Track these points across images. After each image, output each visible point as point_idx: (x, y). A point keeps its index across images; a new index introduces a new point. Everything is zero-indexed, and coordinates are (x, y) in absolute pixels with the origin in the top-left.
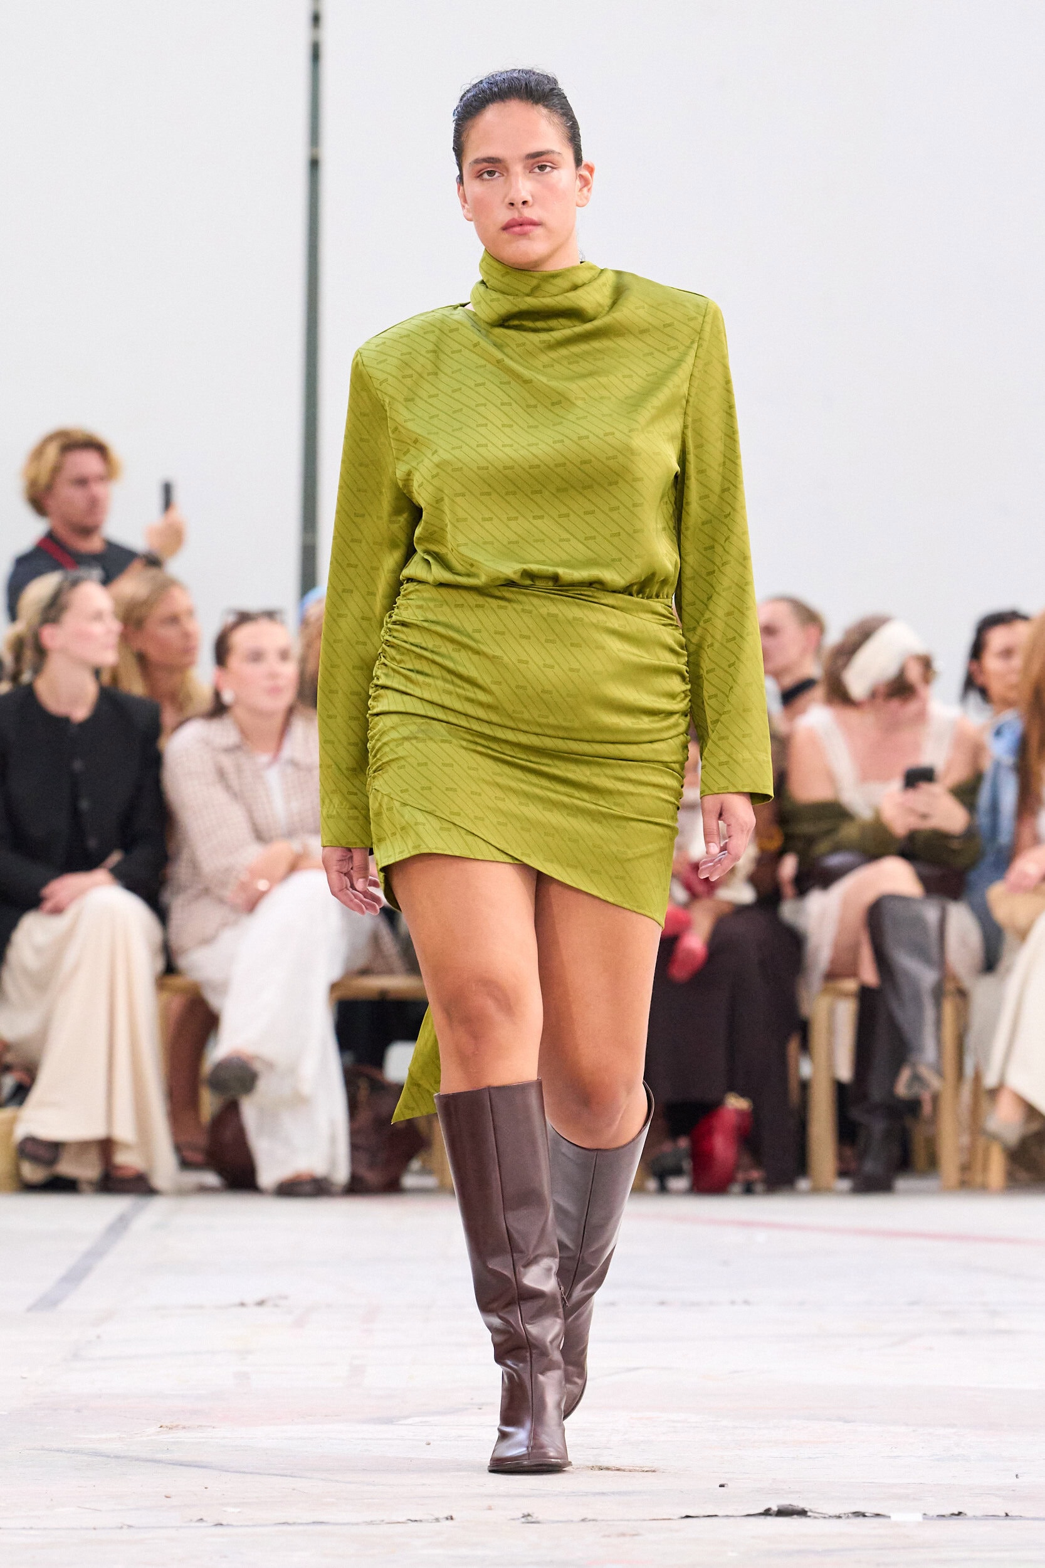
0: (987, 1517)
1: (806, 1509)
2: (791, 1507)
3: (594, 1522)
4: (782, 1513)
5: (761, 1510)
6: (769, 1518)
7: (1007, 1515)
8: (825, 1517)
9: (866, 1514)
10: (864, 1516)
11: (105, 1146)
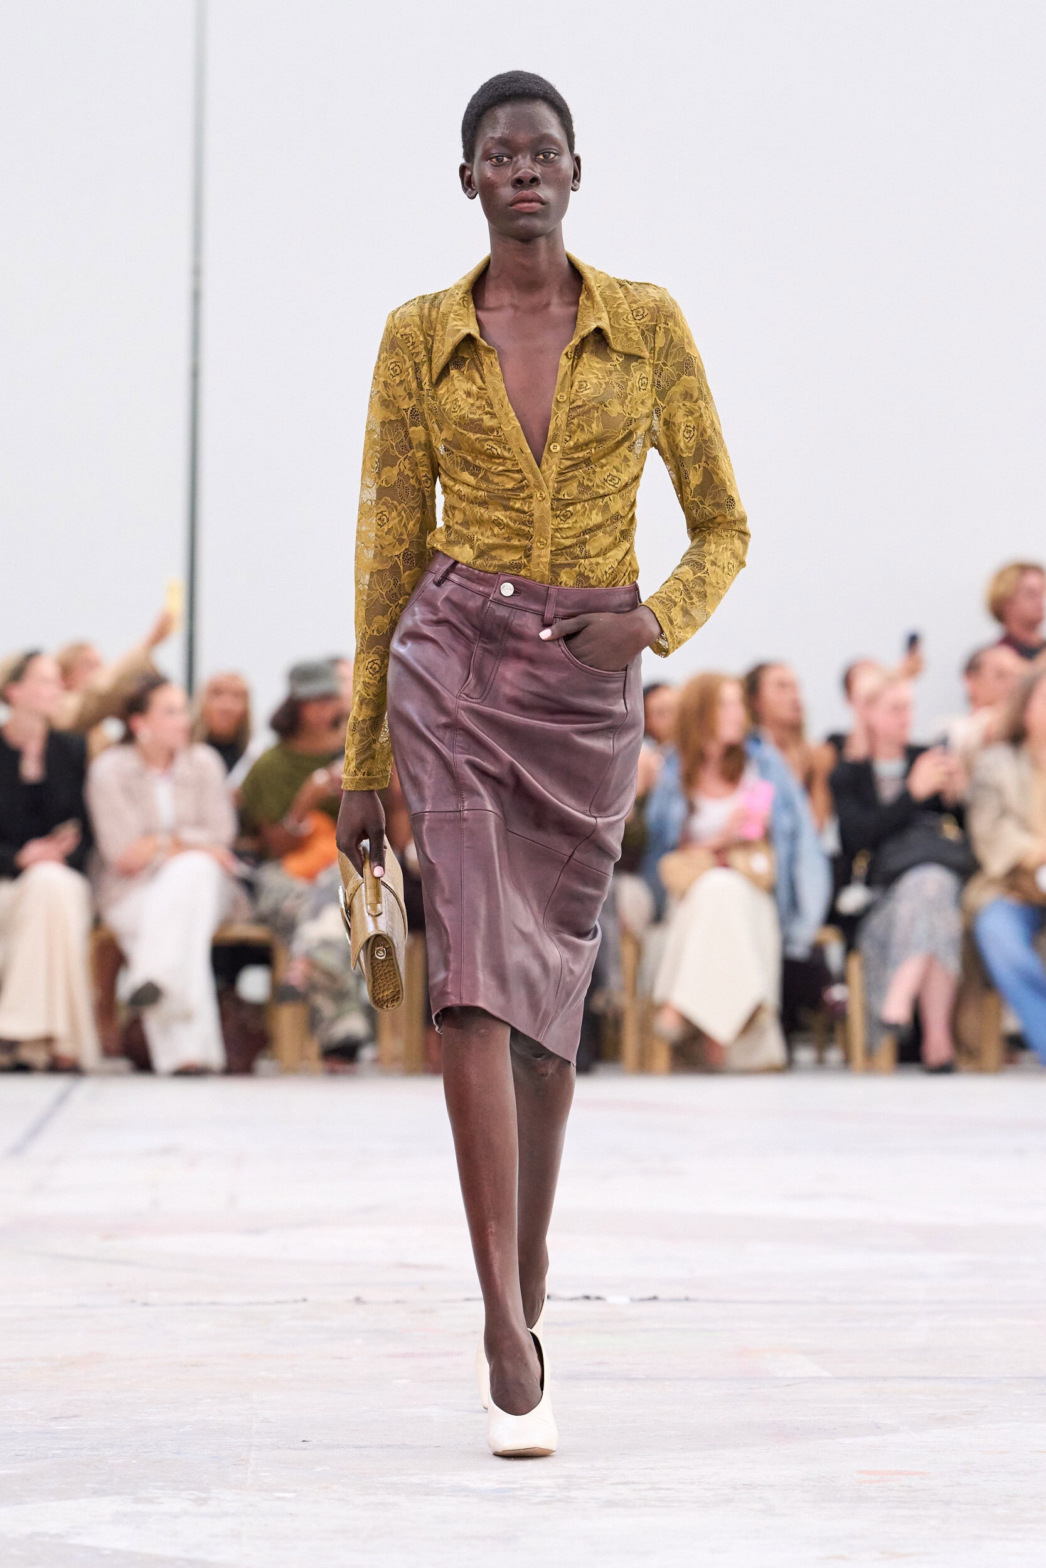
0: (673, 1300)
8: (562, 1300)
10: (590, 1299)
11: (48, 1041)
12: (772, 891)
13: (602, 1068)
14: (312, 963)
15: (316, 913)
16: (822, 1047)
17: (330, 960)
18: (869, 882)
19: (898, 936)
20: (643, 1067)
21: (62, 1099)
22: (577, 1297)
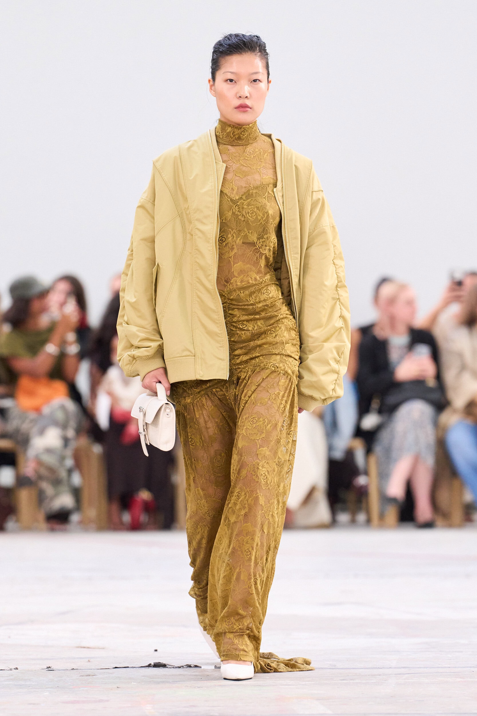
1: (166, 664)
2: (159, 663)
3: (77, 670)
4: (156, 666)
5: (147, 665)
6: (150, 668)
8: (174, 668)
9: (192, 666)
10: (191, 667)
12: (321, 417)
14: (40, 463)
15: (42, 432)
16: (354, 513)
17: (50, 460)
18: (380, 412)
19: (397, 443)
22: (183, 665)
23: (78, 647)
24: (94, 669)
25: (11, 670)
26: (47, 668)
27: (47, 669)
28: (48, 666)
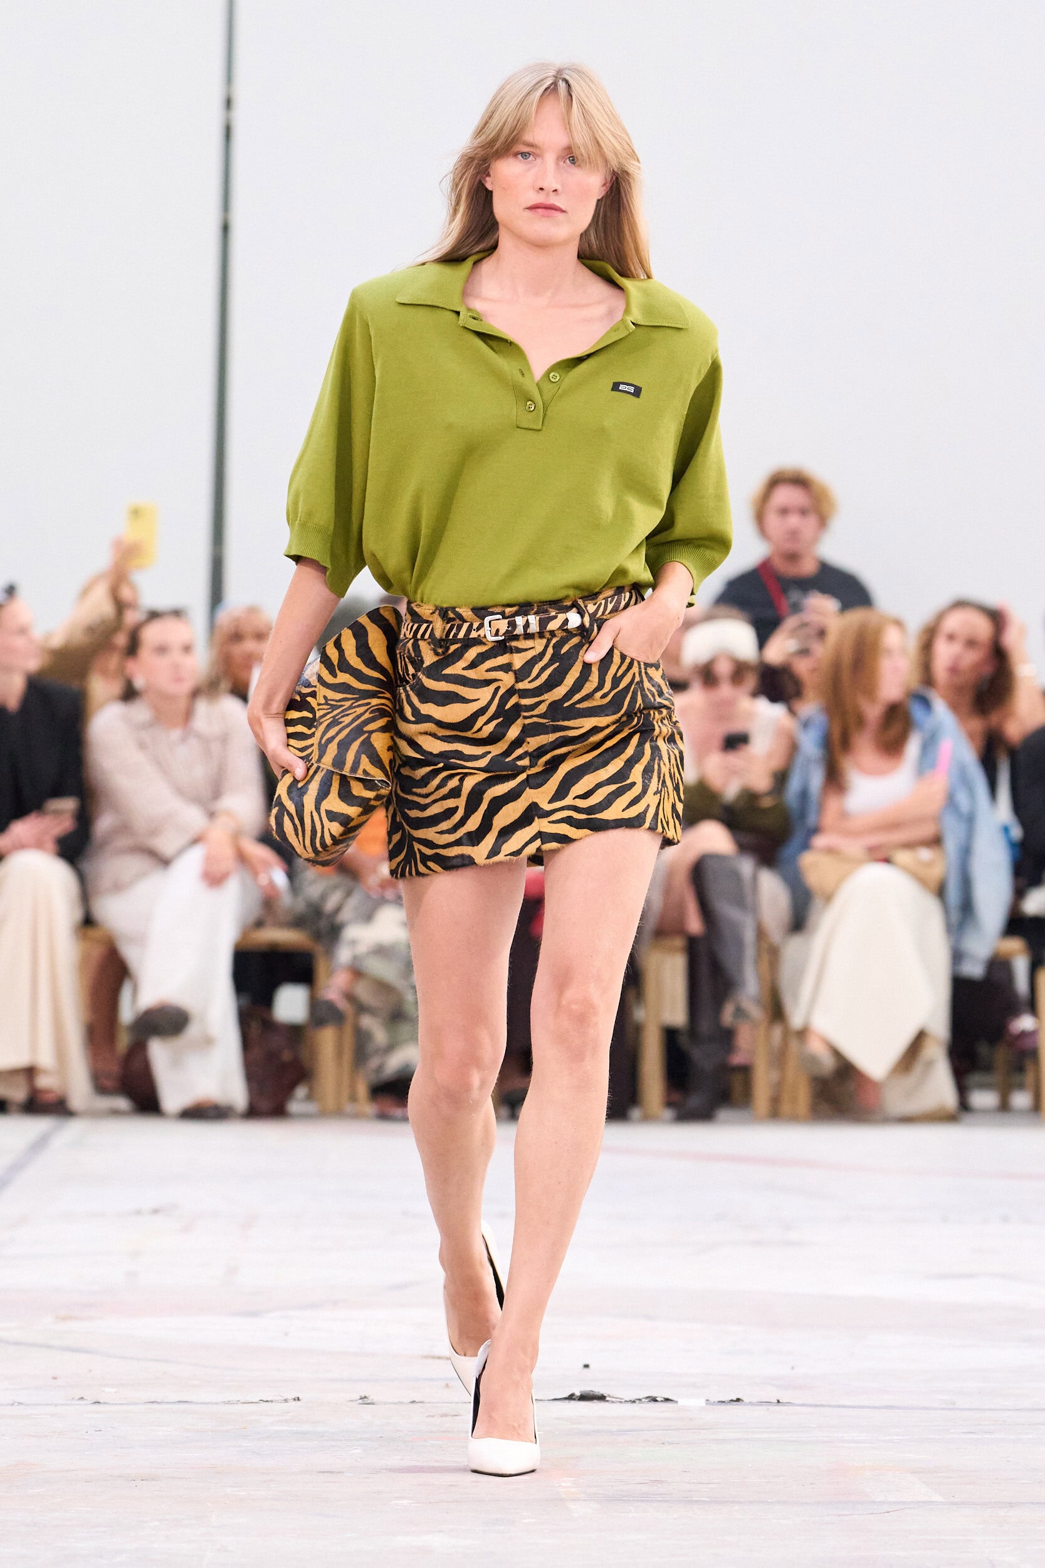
0: (761, 1403)
1: (605, 1395)
2: (592, 1393)
3: (421, 1404)
4: (584, 1397)
5: (566, 1395)
6: (572, 1402)
7: (778, 1401)
8: (621, 1402)
9: (657, 1399)
10: (656, 1401)
11: (30, 1072)
12: (940, 892)
13: (723, 1114)
14: (359, 973)
16: (1006, 1090)
17: (383, 971)
20: (775, 1114)
21: (41, 1144)
22: (641, 1398)
23: (426, 1357)
24: (457, 1403)
25: (286, 1401)
26: (360, 1399)
27: (360, 1401)
28: (363, 1396)
